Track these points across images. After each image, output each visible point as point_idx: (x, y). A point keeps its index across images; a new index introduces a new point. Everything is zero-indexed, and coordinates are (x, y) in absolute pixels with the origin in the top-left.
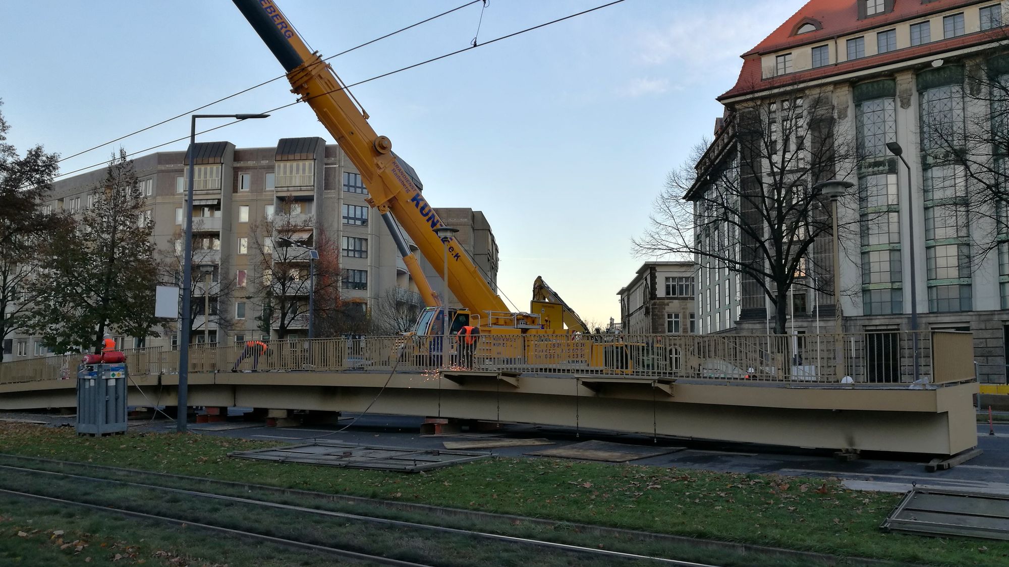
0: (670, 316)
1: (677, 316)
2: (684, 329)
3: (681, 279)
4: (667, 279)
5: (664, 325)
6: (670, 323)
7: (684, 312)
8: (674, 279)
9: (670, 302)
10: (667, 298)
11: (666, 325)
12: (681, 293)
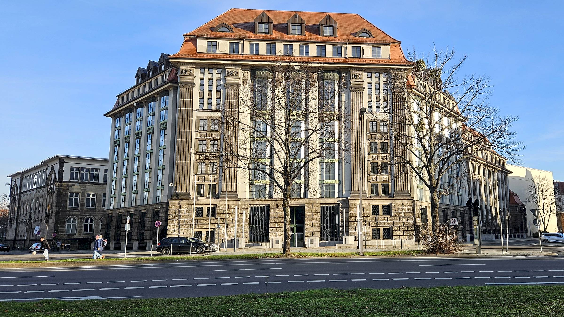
0: (72, 195)
1: (77, 195)
2: (81, 204)
3: (83, 169)
4: (72, 169)
5: (66, 201)
6: (71, 200)
7: (83, 192)
8: (77, 169)
9: (73, 185)
10: (71, 181)
11: (68, 201)
12: (82, 179)
